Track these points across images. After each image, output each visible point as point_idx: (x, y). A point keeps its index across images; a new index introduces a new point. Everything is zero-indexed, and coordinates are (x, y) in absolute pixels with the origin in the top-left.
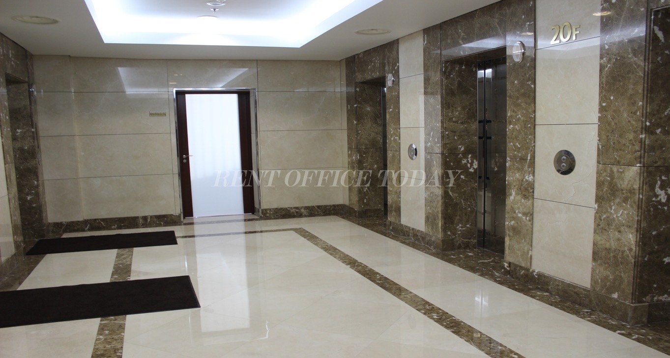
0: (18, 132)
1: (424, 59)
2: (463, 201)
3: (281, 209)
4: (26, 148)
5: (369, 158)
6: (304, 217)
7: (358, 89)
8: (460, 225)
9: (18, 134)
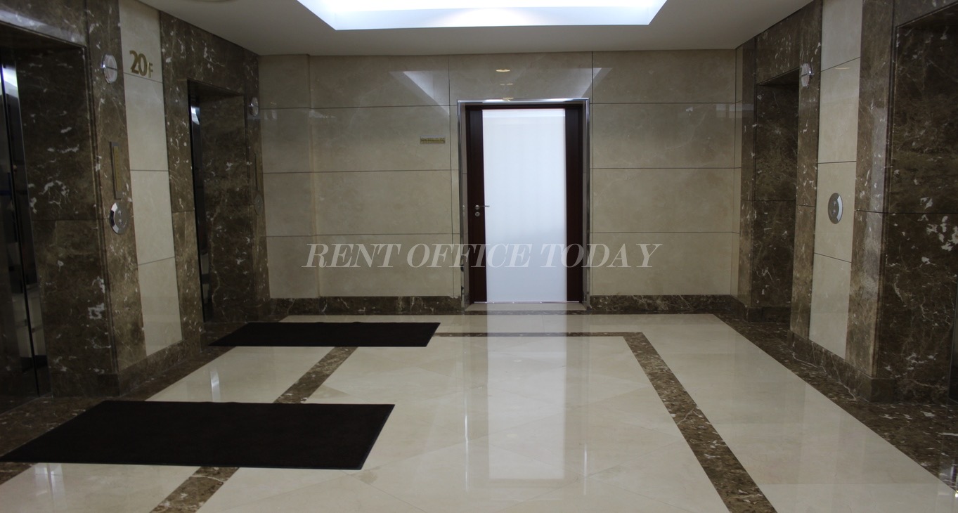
0: (227, 167)
1: (863, 27)
2: (922, 308)
3: (623, 297)
4: (238, 189)
5: (774, 218)
6: (661, 313)
7: (759, 97)
8: (914, 355)
9: (229, 169)
